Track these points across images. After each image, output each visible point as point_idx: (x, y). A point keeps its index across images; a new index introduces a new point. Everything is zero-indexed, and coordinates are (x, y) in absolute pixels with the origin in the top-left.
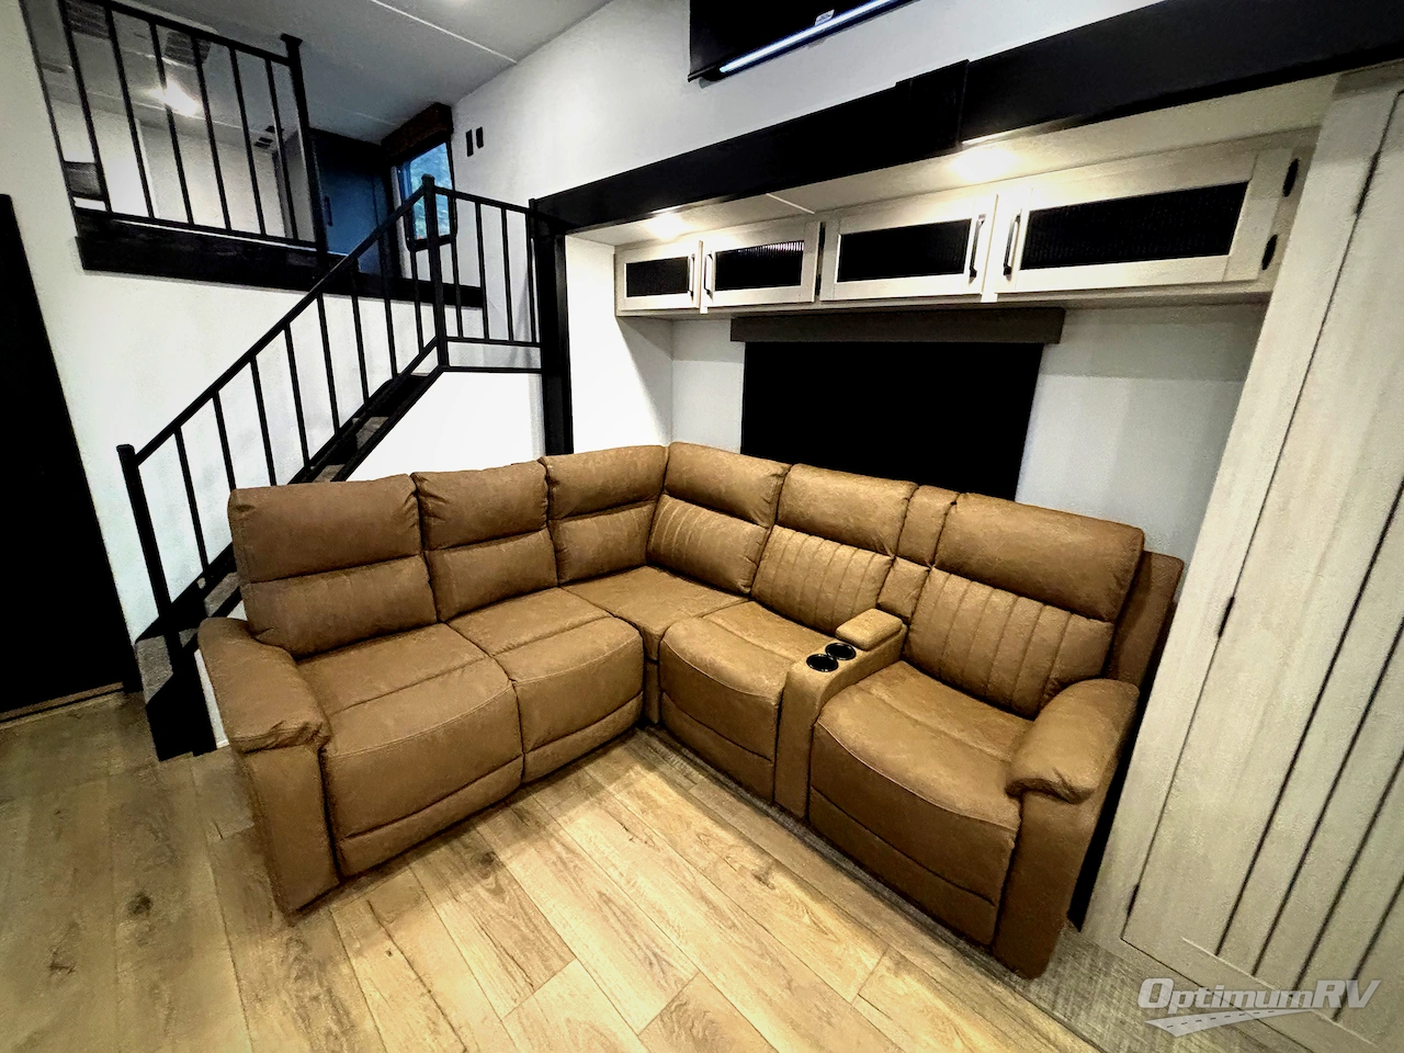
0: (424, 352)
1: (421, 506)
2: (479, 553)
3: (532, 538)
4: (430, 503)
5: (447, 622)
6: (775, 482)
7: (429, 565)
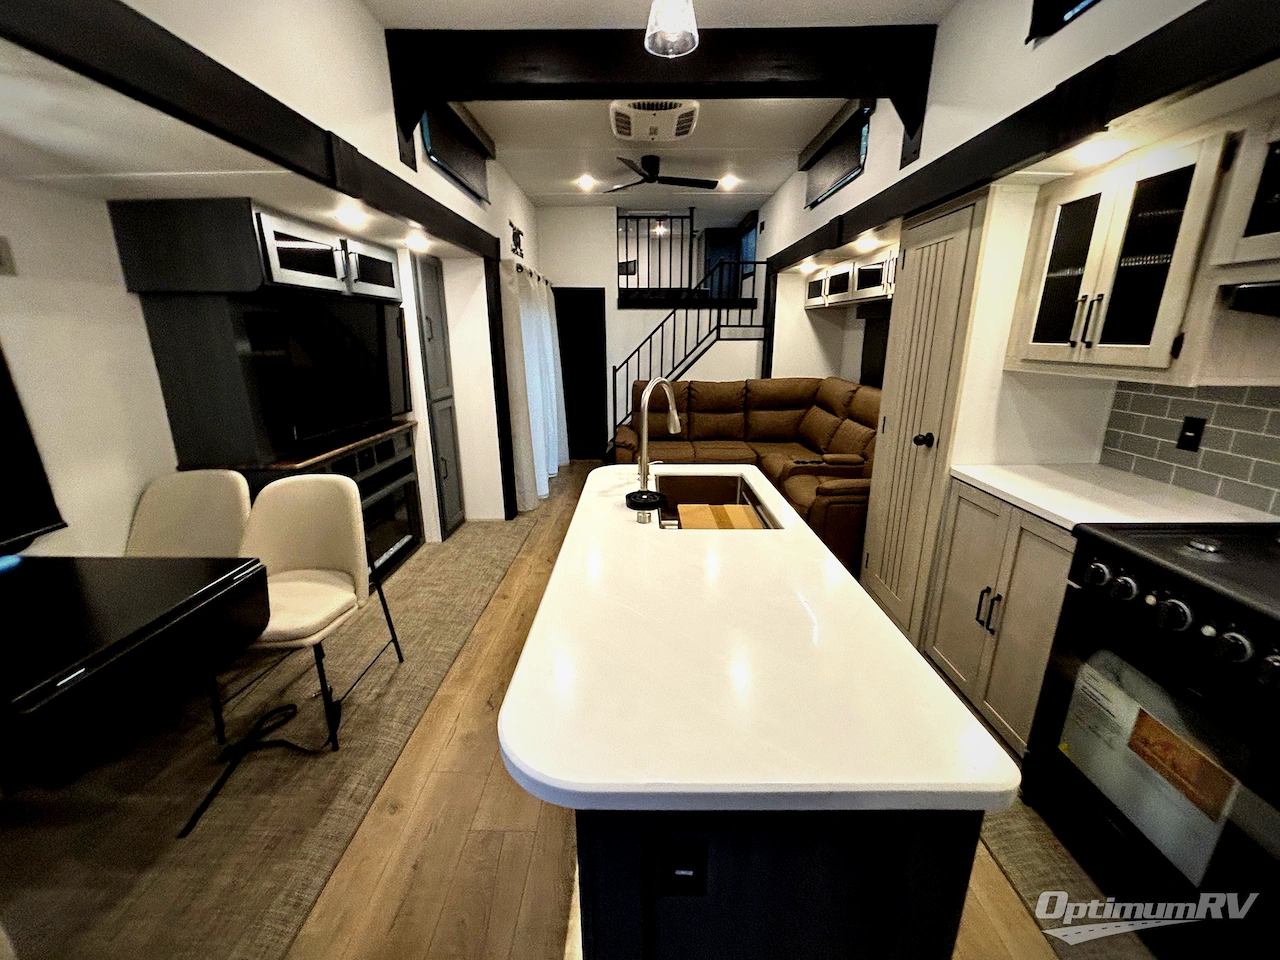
0: (710, 332)
1: (689, 393)
2: (711, 417)
3: (736, 415)
4: (693, 392)
5: (691, 441)
6: (850, 394)
7: (689, 417)
